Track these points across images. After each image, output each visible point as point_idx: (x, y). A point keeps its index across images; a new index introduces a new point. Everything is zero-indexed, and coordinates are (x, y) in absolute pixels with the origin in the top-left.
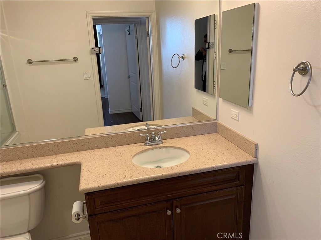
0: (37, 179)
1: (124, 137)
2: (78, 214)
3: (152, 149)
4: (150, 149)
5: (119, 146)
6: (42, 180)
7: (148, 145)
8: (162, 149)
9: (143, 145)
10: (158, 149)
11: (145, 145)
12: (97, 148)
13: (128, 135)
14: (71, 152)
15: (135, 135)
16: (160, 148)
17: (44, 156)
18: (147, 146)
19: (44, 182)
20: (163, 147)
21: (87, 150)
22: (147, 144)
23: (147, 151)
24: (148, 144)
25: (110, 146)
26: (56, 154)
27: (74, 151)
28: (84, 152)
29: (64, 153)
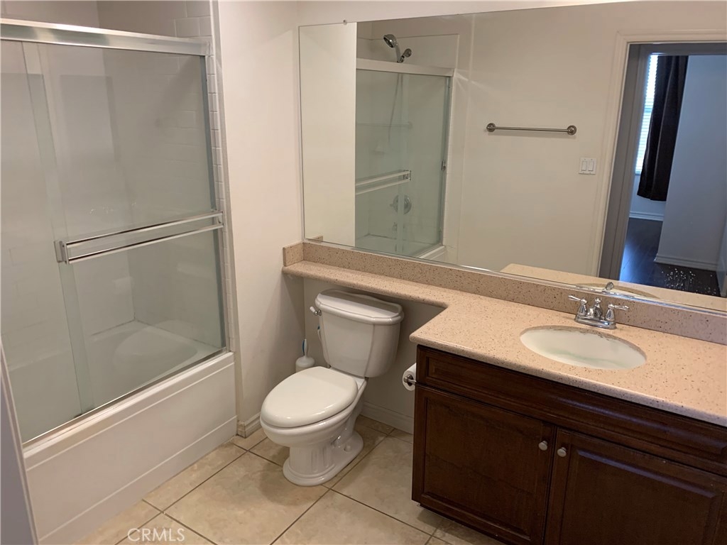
0: (393, 310)
1: (541, 291)
2: (411, 376)
3: (584, 331)
4: (577, 328)
5: (529, 305)
6: (397, 314)
7: (580, 322)
8: (604, 339)
9: (571, 319)
10: (596, 335)
11: (575, 319)
12: (490, 295)
13: (550, 291)
14: (450, 288)
15: (564, 294)
16: (601, 335)
17: (413, 281)
18: (577, 322)
19: (399, 317)
20: (608, 336)
21: (474, 293)
22: (578, 318)
23: (570, 331)
24: (580, 320)
25: (513, 300)
26: (429, 284)
27: (455, 288)
28: (469, 294)
29: (440, 286)
